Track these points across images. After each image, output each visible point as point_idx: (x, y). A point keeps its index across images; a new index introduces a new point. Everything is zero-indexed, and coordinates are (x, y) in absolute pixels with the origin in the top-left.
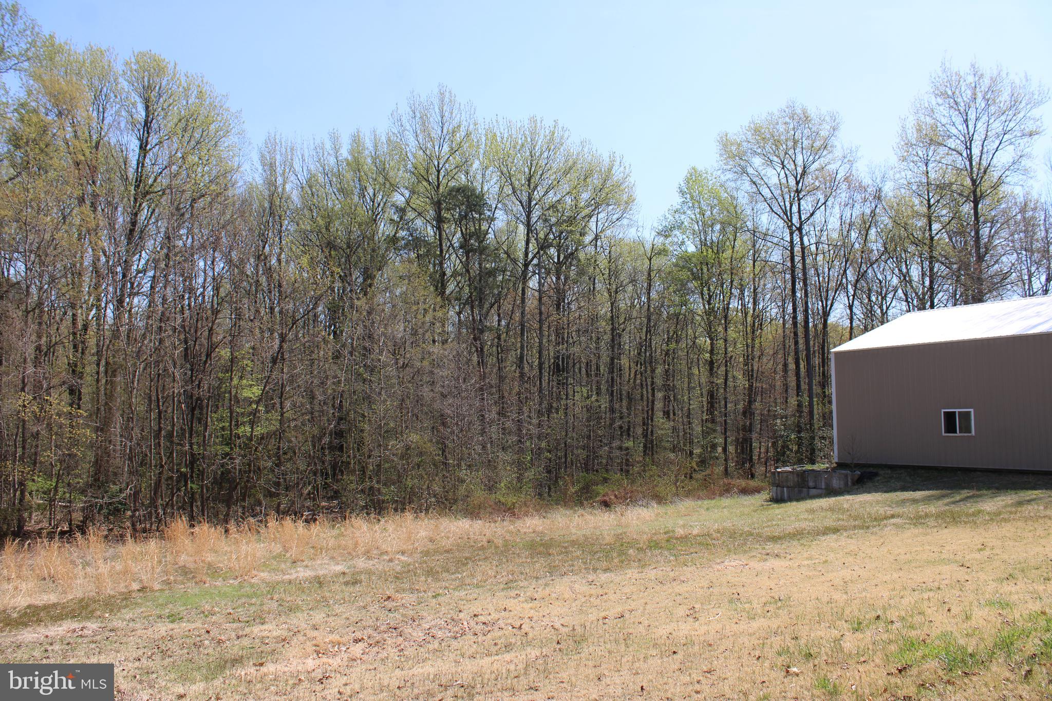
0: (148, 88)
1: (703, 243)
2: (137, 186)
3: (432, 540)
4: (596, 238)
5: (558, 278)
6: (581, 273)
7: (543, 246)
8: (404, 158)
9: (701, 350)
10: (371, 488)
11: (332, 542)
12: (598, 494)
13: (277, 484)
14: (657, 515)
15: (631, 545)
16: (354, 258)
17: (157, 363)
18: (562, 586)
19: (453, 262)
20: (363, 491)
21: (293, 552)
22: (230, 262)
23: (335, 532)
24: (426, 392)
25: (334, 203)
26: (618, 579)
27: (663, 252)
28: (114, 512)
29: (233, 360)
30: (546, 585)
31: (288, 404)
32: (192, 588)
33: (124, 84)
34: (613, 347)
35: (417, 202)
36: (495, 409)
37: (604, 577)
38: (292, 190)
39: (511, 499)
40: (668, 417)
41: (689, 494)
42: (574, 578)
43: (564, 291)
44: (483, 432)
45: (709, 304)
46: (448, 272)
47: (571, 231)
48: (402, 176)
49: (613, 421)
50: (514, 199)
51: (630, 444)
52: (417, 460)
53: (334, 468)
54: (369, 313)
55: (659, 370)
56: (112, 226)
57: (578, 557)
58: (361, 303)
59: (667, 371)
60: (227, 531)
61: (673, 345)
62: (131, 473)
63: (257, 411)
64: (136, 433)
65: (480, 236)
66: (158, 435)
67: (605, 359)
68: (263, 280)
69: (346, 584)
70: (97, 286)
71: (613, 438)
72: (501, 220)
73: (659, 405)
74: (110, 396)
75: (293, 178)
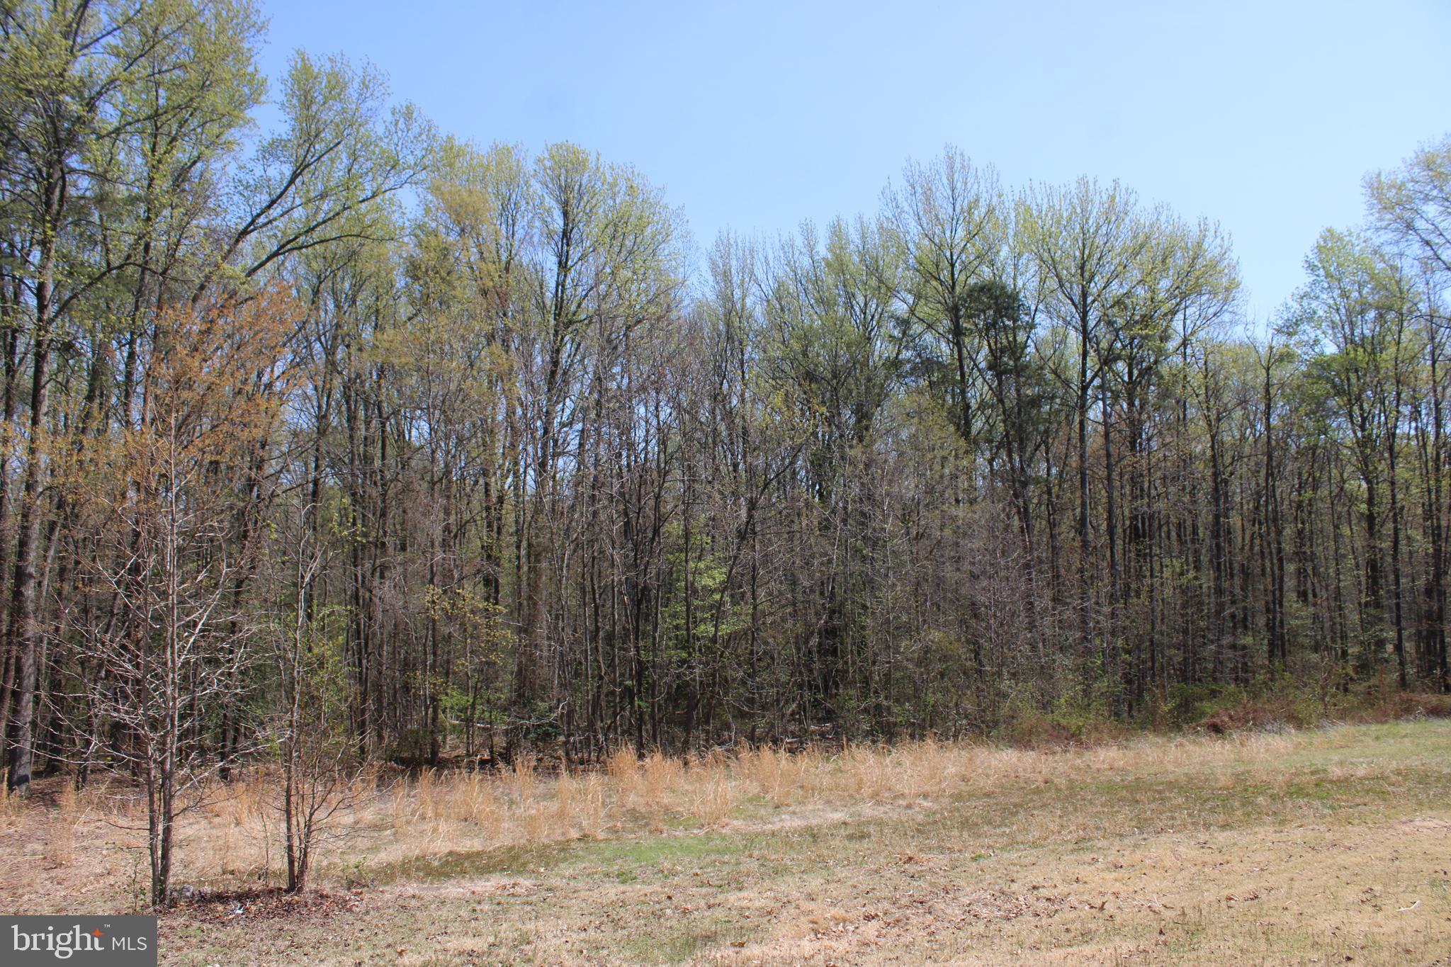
0: (565, 189)
1: (1349, 340)
2: (557, 316)
3: (964, 779)
4: (1185, 343)
5: (1131, 404)
6: (1165, 394)
7: (1108, 360)
8: (903, 251)
9: (1352, 500)
10: (878, 706)
11: (827, 781)
12: (1203, 714)
13: (751, 701)
14: (1297, 746)
15: (1262, 788)
16: (842, 392)
17: (591, 542)
18: (1160, 848)
19: (980, 390)
20: (866, 710)
21: (775, 793)
22: (678, 407)
23: (830, 766)
24: (949, 572)
25: (812, 318)
26: (1244, 840)
27: (1286, 357)
28: (544, 737)
29: (687, 535)
30: (1136, 846)
31: (762, 593)
32: (647, 840)
33: (536, 187)
34: (1217, 500)
35: (923, 310)
36: (1048, 593)
37: (1222, 837)
38: (756, 306)
39: (1075, 722)
40: (1305, 600)
41: (1343, 715)
42: (1175, 837)
43: (1141, 422)
44: (1031, 626)
45: (1363, 428)
46: (974, 404)
47: (1146, 337)
48: (902, 275)
49: (1221, 607)
50: (1061, 296)
51: (1248, 640)
52: (940, 666)
53: (826, 681)
54: (867, 466)
55: (1288, 531)
56: (527, 366)
57: (1179, 807)
58: (856, 452)
59: (1300, 533)
60: (686, 764)
61: (1309, 494)
62: (561, 685)
63: (721, 603)
64: (567, 635)
65: (1016, 350)
66: (594, 638)
67: (1205, 516)
68: (722, 427)
69: (851, 837)
70: (513, 446)
71: (1222, 632)
72: (1044, 327)
73: (1290, 583)
74: (534, 587)
75: (754, 289)
